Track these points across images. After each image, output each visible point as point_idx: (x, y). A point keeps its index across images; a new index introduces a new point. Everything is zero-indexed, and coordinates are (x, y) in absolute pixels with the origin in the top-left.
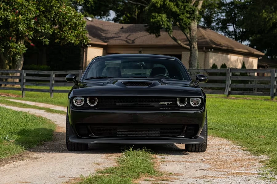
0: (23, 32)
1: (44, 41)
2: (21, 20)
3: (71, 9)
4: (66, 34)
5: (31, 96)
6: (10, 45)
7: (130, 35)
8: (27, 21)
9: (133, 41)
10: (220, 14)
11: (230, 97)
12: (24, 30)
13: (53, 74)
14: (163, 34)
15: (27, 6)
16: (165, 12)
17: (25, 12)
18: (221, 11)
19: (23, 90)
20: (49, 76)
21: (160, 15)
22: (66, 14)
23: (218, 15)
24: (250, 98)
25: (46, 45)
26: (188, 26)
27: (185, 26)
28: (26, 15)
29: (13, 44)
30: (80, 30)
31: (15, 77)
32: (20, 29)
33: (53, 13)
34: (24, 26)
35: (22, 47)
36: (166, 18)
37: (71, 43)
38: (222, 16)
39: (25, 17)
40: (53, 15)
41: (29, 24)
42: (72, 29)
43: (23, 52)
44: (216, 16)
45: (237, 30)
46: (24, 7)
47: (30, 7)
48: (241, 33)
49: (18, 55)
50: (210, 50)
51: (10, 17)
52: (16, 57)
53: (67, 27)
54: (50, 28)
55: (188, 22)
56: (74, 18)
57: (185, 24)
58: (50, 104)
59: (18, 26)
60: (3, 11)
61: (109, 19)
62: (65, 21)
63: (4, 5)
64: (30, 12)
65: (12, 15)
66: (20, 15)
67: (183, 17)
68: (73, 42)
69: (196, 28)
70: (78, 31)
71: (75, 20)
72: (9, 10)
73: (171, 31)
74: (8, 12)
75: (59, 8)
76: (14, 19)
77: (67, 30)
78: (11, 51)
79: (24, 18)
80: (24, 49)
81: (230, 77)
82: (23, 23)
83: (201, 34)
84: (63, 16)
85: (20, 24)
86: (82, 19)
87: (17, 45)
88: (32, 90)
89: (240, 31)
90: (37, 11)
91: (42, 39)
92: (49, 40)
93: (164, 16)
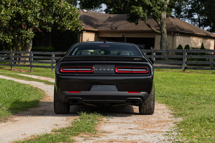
0: (31, 22)
1: (47, 29)
2: (29, 13)
3: (68, 4)
4: (64, 23)
5: (37, 71)
6: (22, 32)
7: (114, 23)
8: (34, 14)
9: (116, 28)
10: (187, 5)
11: (186, 71)
12: (32, 21)
13: (54, 54)
14: (140, 22)
15: (34, 3)
16: (142, 6)
17: (33, 7)
18: (187, 3)
19: (32, 66)
20: (50, 56)
21: (138, 7)
22: (64, 8)
23: (186, 6)
24: (201, 72)
25: (49, 32)
26: (159, 16)
27: (157, 16)
28: (34, 9)
29: (24, 31)
30: (75, 20)
31: (26, 56)
32: (29, 20)
33: (54, 7)
34: (32, 18)
35: (31, 33)
36: (142, 10)
37: (68, 30)
38: (188, 7)
39: (33, 11)
40: (54, 9)
41: (35, 16)
42: (69, 20)
43: (32, 37)
44: (184, 7)
45: (200, 17)
46: (32, 4)
47: (36, 3)
48: (204, 20)
49: (28, 40)
50: (176, 34)
51: (21, 11)
52: (27, 41)
53: (65, 17)
54: (52, 19)
55: (159, 13)
56: (70, 11)
57: (157, 14)
58: (49, 77)
59: (27, 18)
60: (16, 6)
61: (101, 10)
62: (63, 13)
63: (16, 2)
64: (36, 7)
65: (23, 10)
66: (29, 10)
67: (155, 9)
68: (70, 29)
69: (165, 17)
70: (74, 21)
71: (71, 12)
72: (20, 6)
73: (146, 19)
74: (19, 7)
75: (58, 3)
76: (24, 13)
77: (66, 20)
78: (23, 36)
79: (31, 12)
80: (32, 35)
81: (186, 56)
82: (31, 15)
83: (170, 21)
84: (62, 10)
85: (29, 16)
86: (76, 12)
87: (27, 32)
88: (38, 67)
89: (203, 19)
90: (41, 6)
91: (46, 28)
92: (51, 28)
93: (141, 8)
